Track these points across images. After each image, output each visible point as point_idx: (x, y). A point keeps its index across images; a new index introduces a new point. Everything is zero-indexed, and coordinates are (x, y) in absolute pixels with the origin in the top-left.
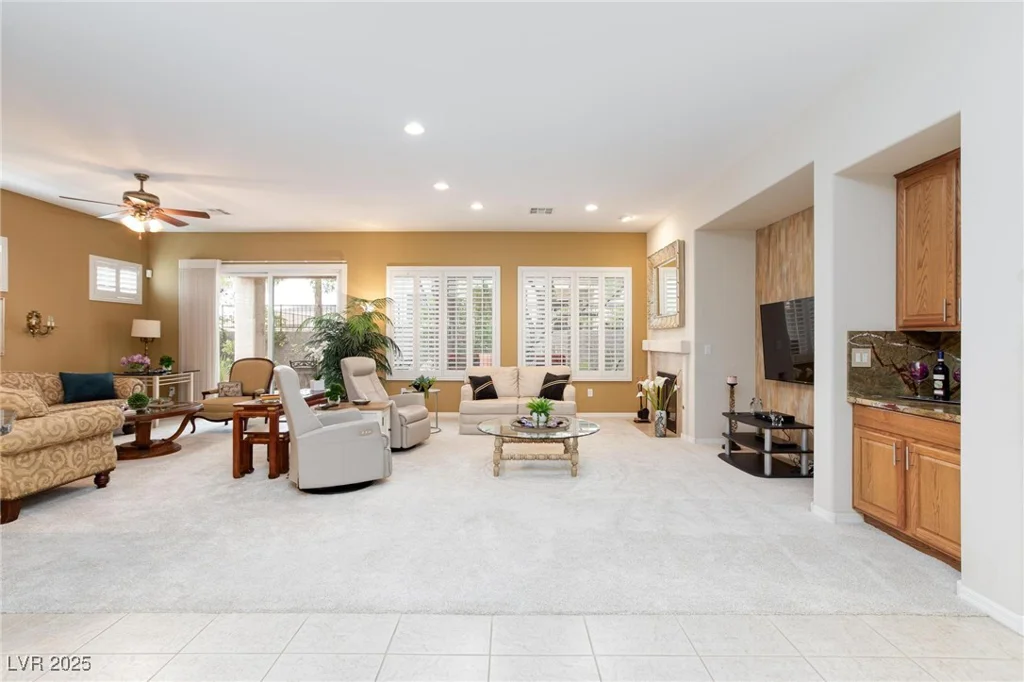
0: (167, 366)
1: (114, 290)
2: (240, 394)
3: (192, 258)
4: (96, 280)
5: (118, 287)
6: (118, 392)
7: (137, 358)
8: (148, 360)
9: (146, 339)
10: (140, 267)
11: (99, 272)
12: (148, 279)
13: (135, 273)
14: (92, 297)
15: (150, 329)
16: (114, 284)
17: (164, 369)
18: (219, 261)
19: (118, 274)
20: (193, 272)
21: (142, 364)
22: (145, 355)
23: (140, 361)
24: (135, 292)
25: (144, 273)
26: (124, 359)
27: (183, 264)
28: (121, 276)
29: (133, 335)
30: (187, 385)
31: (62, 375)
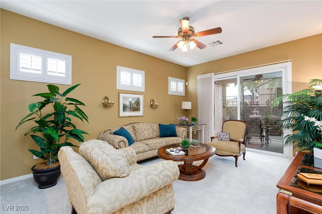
0: (194, 122)
1: (176, 90)
2: (229, 140)
3: (202, 74)
4: (170, 87)
5: (177, 89)
6: (177, 134)
7: (184, 118)
8: (187, 119)
9: (186, 110)
10: (184, 81)
11: (171, 83)
12: (187, 85)
13: (182, 84)
14: (169, 93)
15: (187, 105)
16: (176, 88)
17: (193, 123)
18: (213, 74)
19: (177, 84)
20: (202, 80)
21: (185, 121)
22: (186, 117)
23: (185, 119)
24: (182, 91)
25: (185, 83)
26: (179, 118)
27: (199, 77)
28: (178, 85)
29: (182, 108)
30: (201, 131)
31: (159, 124)
